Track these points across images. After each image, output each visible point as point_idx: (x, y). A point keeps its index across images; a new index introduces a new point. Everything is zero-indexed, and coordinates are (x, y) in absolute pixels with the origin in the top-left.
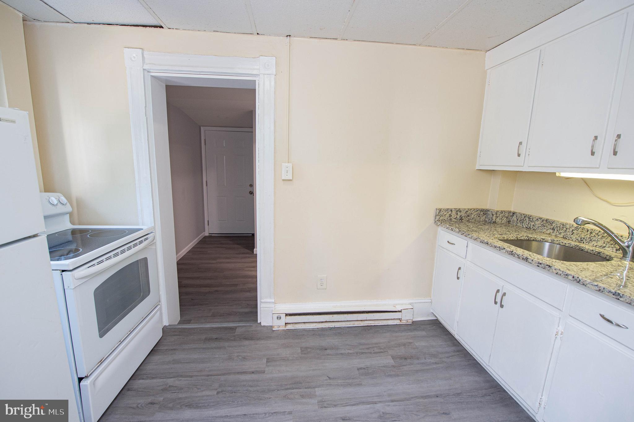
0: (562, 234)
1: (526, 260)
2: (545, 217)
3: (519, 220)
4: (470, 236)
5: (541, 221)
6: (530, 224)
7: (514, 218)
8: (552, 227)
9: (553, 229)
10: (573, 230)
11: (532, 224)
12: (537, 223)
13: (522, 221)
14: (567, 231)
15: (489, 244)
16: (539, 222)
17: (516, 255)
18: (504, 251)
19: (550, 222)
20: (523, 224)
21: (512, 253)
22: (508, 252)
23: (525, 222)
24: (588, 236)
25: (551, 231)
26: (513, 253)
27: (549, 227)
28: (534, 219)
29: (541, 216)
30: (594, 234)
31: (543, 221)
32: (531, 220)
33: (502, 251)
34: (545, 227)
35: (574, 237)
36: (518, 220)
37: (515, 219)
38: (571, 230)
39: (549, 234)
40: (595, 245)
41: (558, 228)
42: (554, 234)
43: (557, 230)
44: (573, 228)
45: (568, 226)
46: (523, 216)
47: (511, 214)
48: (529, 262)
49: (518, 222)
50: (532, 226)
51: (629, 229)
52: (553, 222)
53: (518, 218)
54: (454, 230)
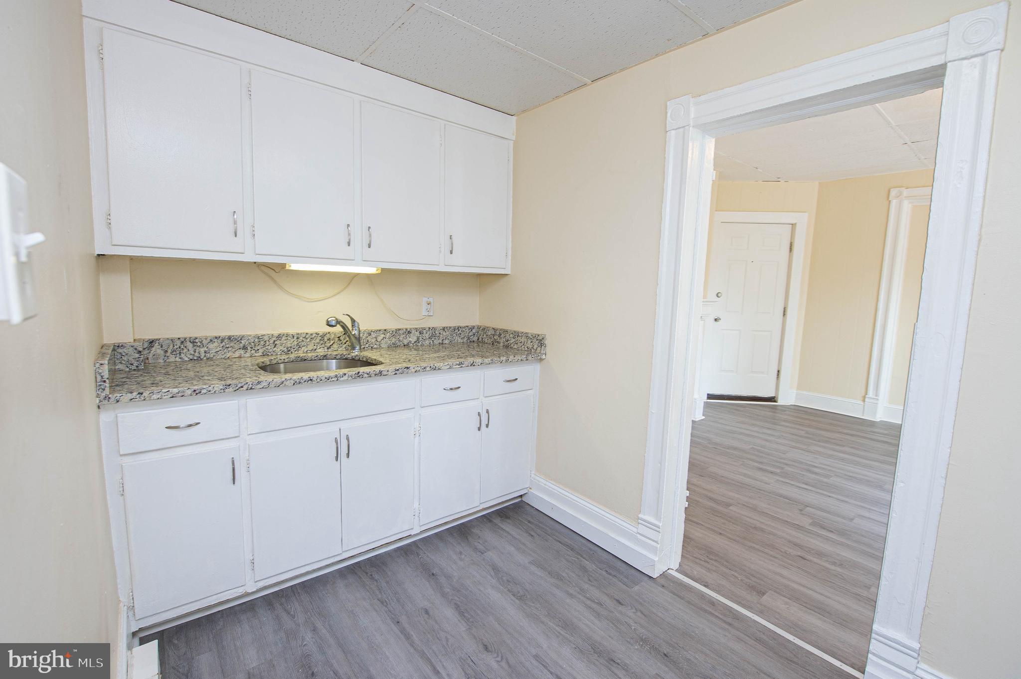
1: (380, 375)
2: (224, 333)
3: (169, 351)
5: (219, 342)
6: (197, 351)
7: (157, 349)
8: (242, 345)
9: (245, 348)
10: (274, 341)
11: (202, 350)
12: (211, 346)
13: (177, 352)
14: (267, 344)
15: (314, 379)
16: (216, 344)
18: (345, 378)
19: (239, 339)
20: (182, 355)
21: (359, 375)
22: (352, 377)
23: (185, 350)
24: (296, 343)
25: (242, 352)
26: (360, 374)
27: (237, 346)
28: (205, 342)
29: (217, 335)
30: (301, 338)
31: (222, 341)
32: (199, 344)
33: (341, 379)
34: (230, 349)
35: (278, 349)
36: (166, 352)
37: (160, 352)
38: (272, 341)
39: (240, 357)
40: (305, 351)
41: (252, 344)
42: (248, 355)
43: (252, 348)
44: (274, 339)
45: (266, 338)
46: (178, 343)
47: (146, 345)
49: (168, 354)
50: (203, 355)
51: (353, 321)
52: (242, 337)
53: (165, 347)
54: (204, 391)
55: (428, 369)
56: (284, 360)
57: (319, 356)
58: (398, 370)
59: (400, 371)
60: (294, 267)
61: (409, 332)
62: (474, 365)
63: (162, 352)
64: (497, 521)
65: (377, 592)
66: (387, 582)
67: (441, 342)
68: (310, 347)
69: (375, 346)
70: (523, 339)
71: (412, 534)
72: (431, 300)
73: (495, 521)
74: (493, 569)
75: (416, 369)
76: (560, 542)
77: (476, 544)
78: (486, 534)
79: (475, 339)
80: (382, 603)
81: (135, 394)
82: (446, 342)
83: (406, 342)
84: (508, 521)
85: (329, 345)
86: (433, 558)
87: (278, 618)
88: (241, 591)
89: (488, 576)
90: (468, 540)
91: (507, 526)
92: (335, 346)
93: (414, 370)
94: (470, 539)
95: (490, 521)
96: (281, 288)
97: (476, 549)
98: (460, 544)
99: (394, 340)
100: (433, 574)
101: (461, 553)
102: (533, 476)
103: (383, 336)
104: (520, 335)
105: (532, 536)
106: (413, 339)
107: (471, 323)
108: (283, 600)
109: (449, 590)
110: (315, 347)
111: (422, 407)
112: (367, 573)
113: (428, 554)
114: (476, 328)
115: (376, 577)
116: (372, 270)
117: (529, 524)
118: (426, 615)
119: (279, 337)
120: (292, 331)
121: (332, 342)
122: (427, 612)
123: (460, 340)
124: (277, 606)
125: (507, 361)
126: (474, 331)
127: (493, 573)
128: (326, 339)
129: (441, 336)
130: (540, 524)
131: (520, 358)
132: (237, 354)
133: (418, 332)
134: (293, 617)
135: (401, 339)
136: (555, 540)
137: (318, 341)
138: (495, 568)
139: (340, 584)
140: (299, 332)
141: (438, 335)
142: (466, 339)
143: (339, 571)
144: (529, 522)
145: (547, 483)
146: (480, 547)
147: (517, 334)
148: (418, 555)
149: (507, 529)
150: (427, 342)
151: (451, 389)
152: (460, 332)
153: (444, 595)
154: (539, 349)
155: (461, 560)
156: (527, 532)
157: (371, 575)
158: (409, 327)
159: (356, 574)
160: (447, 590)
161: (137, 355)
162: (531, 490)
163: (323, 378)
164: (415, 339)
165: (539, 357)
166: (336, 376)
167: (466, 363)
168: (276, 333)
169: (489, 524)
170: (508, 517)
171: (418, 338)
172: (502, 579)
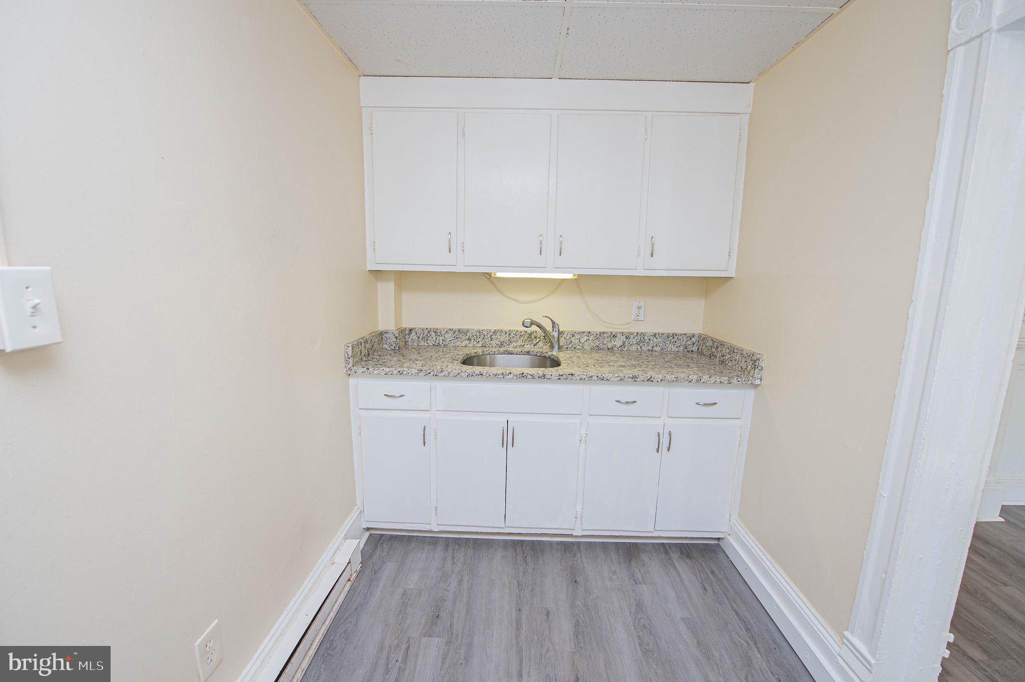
0: (481, 343)
1: (543, 378)
2: (456, 327)
3: (421, 337)
4: (445, 373)
5: (452, 333)
6: (438, 339)
7: (413, 336)
8: (467, 337)
9: (469, 339)
10: (491, 336)
11: (441, 338)
12: (447, 336)
13: (426, 338)
14: (485, 338)
15: (484, 374)
16: (450, 335)
17: (530, 376)
18: (511, 376)
19: (465, 332)
20: (429, 341)
21: (523, 376)
22: (516, 376)
23: (430, 338)
24: (508, 338)
25: (467, 342)
26: (524, 374)
27: (464, 338)
28: (443, 333)
29: (452, 328)
30: (512, 335)
31: (454, 332)
32: (439, 334)
33: (507, 377)
34: (459, 339)
35: (493, 343)
37: (415, 337)
38: (489, 336)
39: (466, 346)
40: (515, 346)
41: (475, 337)
42: (471, 345)
43: (474, 340)
44: (491, 334)
45: (485, 333)
46: (426, 332)
47: (407, 332)
48: (547, 379)
49: (420, 339)
50: (441, 342)
51: (553, 323)
52: (468, 331)
53: (418, 335)
54: (405, 373)
55: (595, 378)
56: (495, 352)
57: (523, 352)
58: (562, 375)
59: (564, 376)
60: (499, 275)
61: (615, 336)
62: (651, 381)
63: (416, 338)
64: (675, 555)
65: (521, 575)
66: (534, 570)
67: (650, 348)
68: (519, 343)
69: (578, 347)
70: (738, 357)
71: (574, 534)
72: (642, 304)
73: (672, 555)
74: (637, 605)
75: (581, 376)
76: (737, 614)
77: (636, 570)
78: (654, 566)
79: (695, 348)
80: (519, 585)
81: (365, 368)
82: (658, 349)
83: (610, 346)
84: (688, 561)
85: (535, 342)
86: (586, 565)
87: (445, 559)
88: (427, 528)
89: (627, 610)
90: (630, 560)
91: (683, 568)
92: (541, 344)
93: (579, 378)
94: (633, 562)
95: (667, 553)
96: (499, 291)
97: (632, 576)
98: (620, 564)
99: (597, 343)
100: (576, 581)
101: (615, 573)
102: (733, 520)
103: (586, 337)
104: (735, 351)
105: (705, 590)
106: (618, 343)
107: (689, 331)
108: (457, 547)
109: (580, 604)
110: (523, 343)
111: (590, 415)
112: (524, 553)
113: (584, 560)
114: (696, 336)
115: (529, 560)
116: (569, 276)
117: (710, 575)
118: (546, 617)
119: (495, 332)
120: (506, 328)
121: (538, 340)
122: (548, 614)
123: (674, 349)
124: (450, 549)
125: (699, 380)
126: (694, 340)
127: (633, 610)
128: (533, 336)
129: (651, 342)
130: (724, 581)
131: (718, 380)
132: (464, 344)
133: (624, 337)
134: (454, 564)
135: (605, 342)
136: (732, 607)
137: (526, 338)
138: (639, 606)
139: (500, 553)
140: (512, 329)
141: (647, 340)
142: (682, 348)
143: (505, 541)
144: (712, 572)
145: (747, 536)
146: (638, 576)
147: (733, 350)
148: (575, 556)
149: (680, 569)
150: (634, 348)
151: (627, 403)
152: (675, 339)
153: (573, 606)
154: (752, 371)
155: (611, 580)
156: (702, 583)
157: (526, 557)
158: (614, 331)
159: (516, 550)
160: (578, 603)
161: (395, 340)
162: (728, 536)
163: (492, 374)
164: (621, 343)
165: (750, 382)
166: (503, 374)
167: (641, 378)
168: (493, 329)
169: (663, 555)
170: (689, 556)
171: (624, 343)
172: (639, 620)
